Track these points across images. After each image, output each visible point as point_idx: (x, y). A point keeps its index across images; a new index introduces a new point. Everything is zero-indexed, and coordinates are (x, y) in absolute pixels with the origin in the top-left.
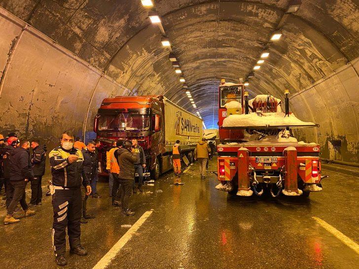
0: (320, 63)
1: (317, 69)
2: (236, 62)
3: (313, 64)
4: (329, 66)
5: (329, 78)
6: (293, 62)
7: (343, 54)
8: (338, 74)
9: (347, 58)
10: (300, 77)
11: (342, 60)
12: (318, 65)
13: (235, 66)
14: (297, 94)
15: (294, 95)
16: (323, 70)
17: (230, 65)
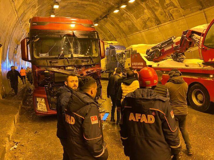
0: (173, 10)
1: (168, 15)
3: (166, 11)
4: (181, 12)
5: (177, 21)
7: (201, 3)
8: (186, 18)
9: (203, 6)
10: (148, 20)
11: (197, 8)
12: (170, 11)
14: (139, 32)
15: (134, 34)
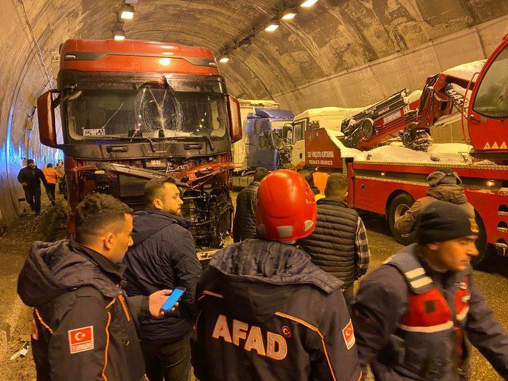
0: (406, 27)
1: (393, 37)
2: (222, 14)
3: (390, 28)
4: (424, 31)
6: (345, 22)
7: (471, 11)
8: (436, 45)
10: (347, 49)
12: (400, 28)
13: (216, 24)
15: (313, 82)
16: (406, 38)
17: (206, 20)
